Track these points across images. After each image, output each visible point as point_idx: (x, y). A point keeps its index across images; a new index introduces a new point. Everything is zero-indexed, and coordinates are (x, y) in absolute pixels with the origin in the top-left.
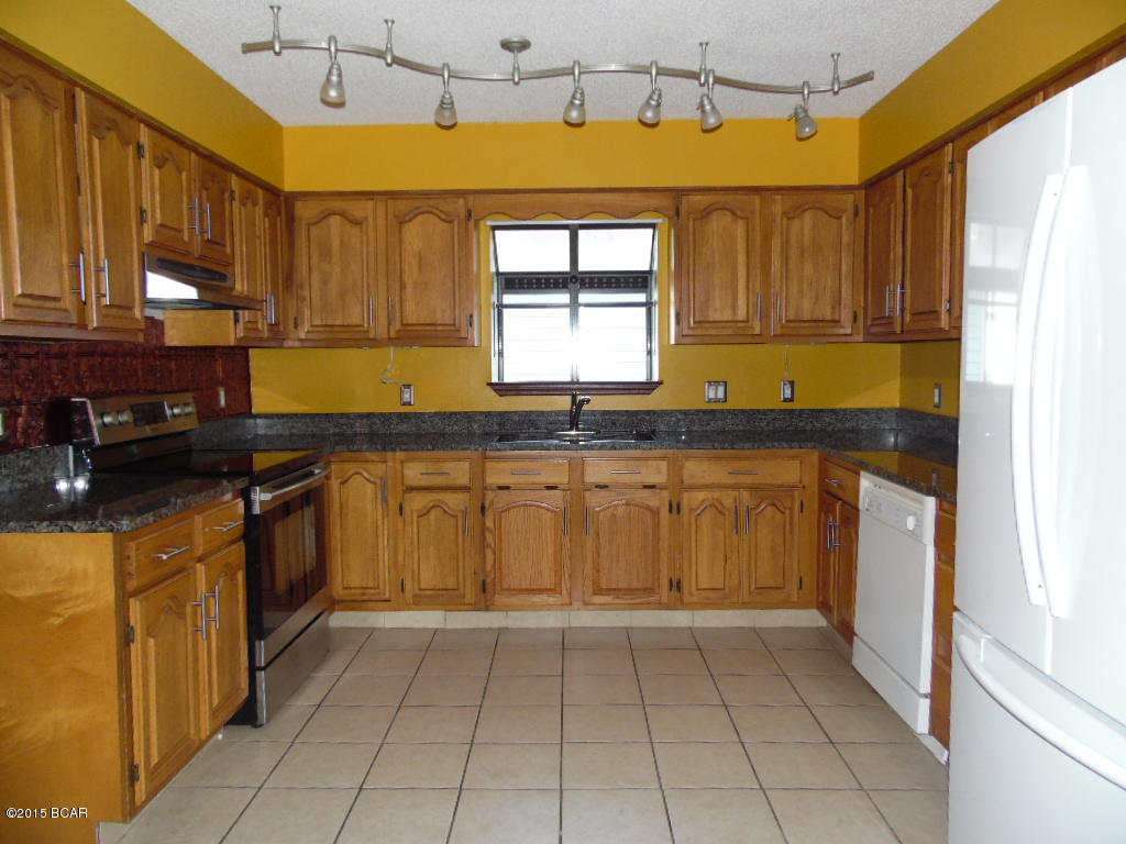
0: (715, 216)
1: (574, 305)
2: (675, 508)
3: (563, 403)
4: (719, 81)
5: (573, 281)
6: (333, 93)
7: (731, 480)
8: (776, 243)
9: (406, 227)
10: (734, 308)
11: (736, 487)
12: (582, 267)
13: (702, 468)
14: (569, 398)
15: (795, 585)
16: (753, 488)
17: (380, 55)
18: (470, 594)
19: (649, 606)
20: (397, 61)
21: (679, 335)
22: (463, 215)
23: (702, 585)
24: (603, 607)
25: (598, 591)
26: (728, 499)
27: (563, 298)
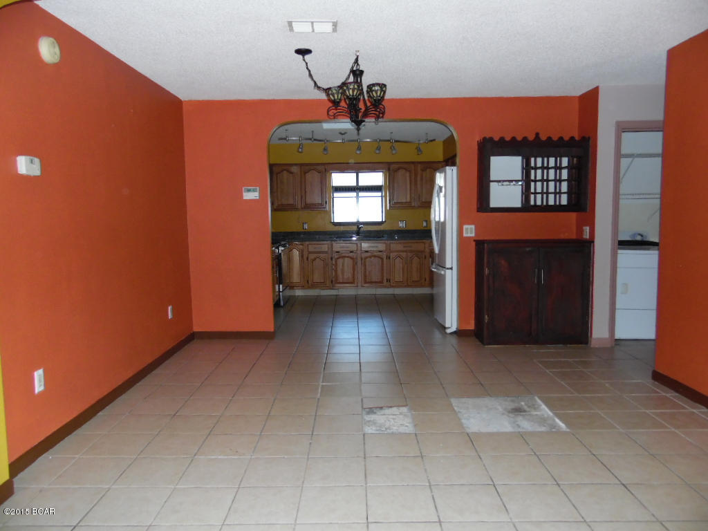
0: (400, 170)
1: (357, 197)
2: (388, 258)
3: (355, 228)
4: (396, 141)
5: (357, 189)
6: (300, 150)
7: (405, 249)
8: (419, 178)
9: (307, 174)
10: (406, 198)
11: (406, 251)
12: (360, 184)
13: (397, 246)
14: (356, 227)
15: (424, 280)
16: (411, 251)
17: (311, 139)
18: (328, 283)
19: (381, 287)
20: (315, 140)
21: (390, 206)
22: (324, 170)
23: (396, 280)
24: (368, 287)
25: (366, 282)
26: (404, 255)
27: (354, 194)
